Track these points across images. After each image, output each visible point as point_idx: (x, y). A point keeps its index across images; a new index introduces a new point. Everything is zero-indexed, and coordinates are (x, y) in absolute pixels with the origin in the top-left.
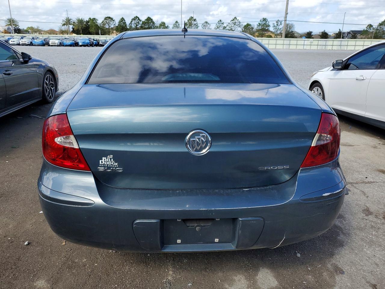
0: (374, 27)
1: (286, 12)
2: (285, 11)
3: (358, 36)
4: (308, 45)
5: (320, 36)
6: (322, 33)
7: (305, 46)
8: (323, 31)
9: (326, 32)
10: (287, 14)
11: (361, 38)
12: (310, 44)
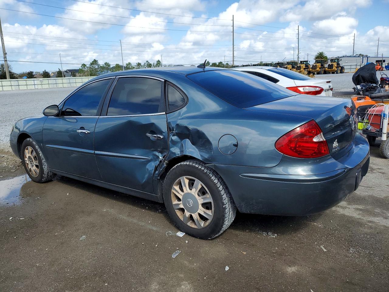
0: (88, 66)
1: (4, 52)
2: (2, 51)
3: (77, 74)
4: (38, 85)
5: (42, 75)
6: (43, 72)
7: (36, 86)
8: (44, 71)
9: (47, 71)
10: (5, 54)
11: (80, 76)
12: (40, 83)
